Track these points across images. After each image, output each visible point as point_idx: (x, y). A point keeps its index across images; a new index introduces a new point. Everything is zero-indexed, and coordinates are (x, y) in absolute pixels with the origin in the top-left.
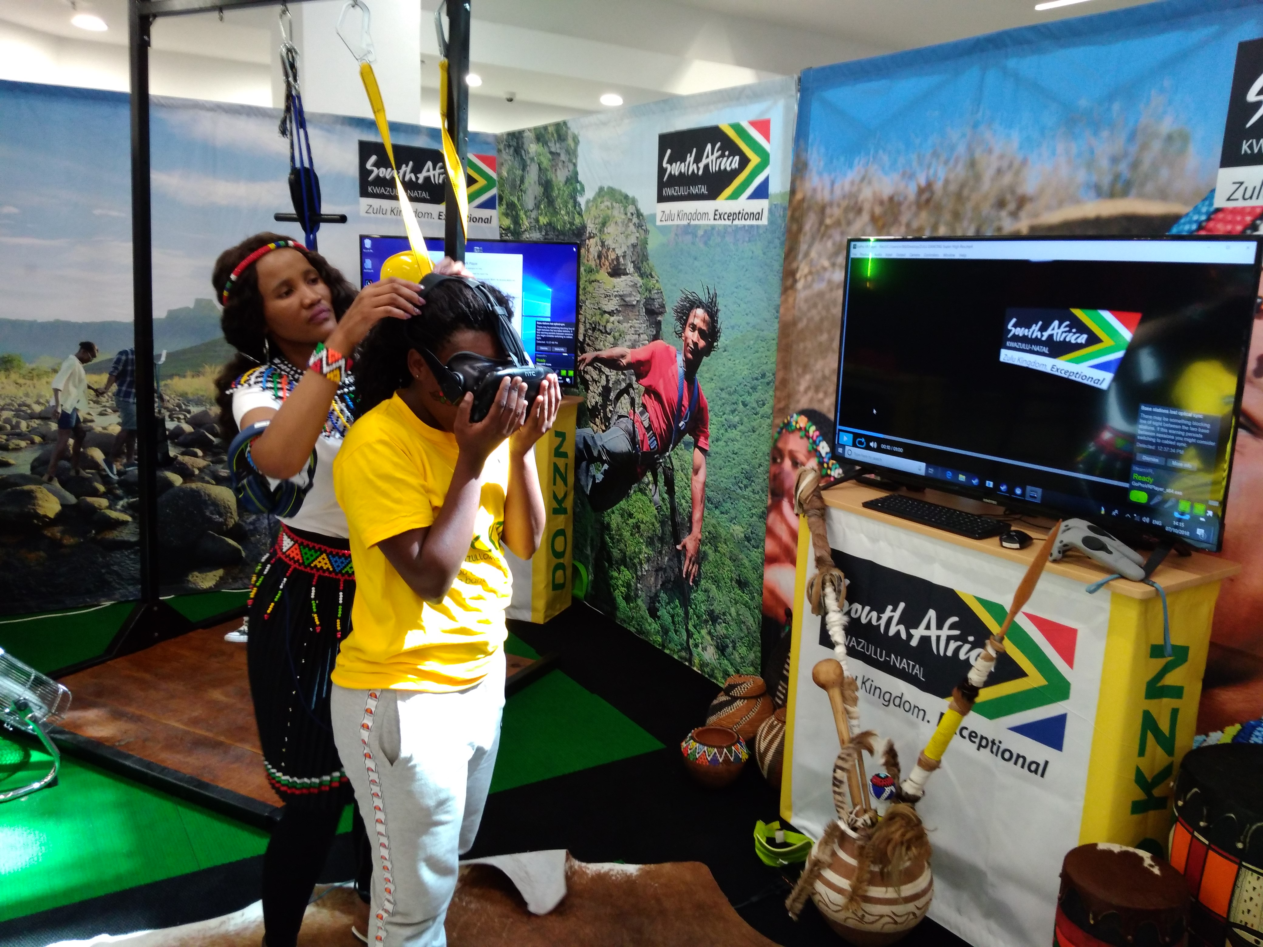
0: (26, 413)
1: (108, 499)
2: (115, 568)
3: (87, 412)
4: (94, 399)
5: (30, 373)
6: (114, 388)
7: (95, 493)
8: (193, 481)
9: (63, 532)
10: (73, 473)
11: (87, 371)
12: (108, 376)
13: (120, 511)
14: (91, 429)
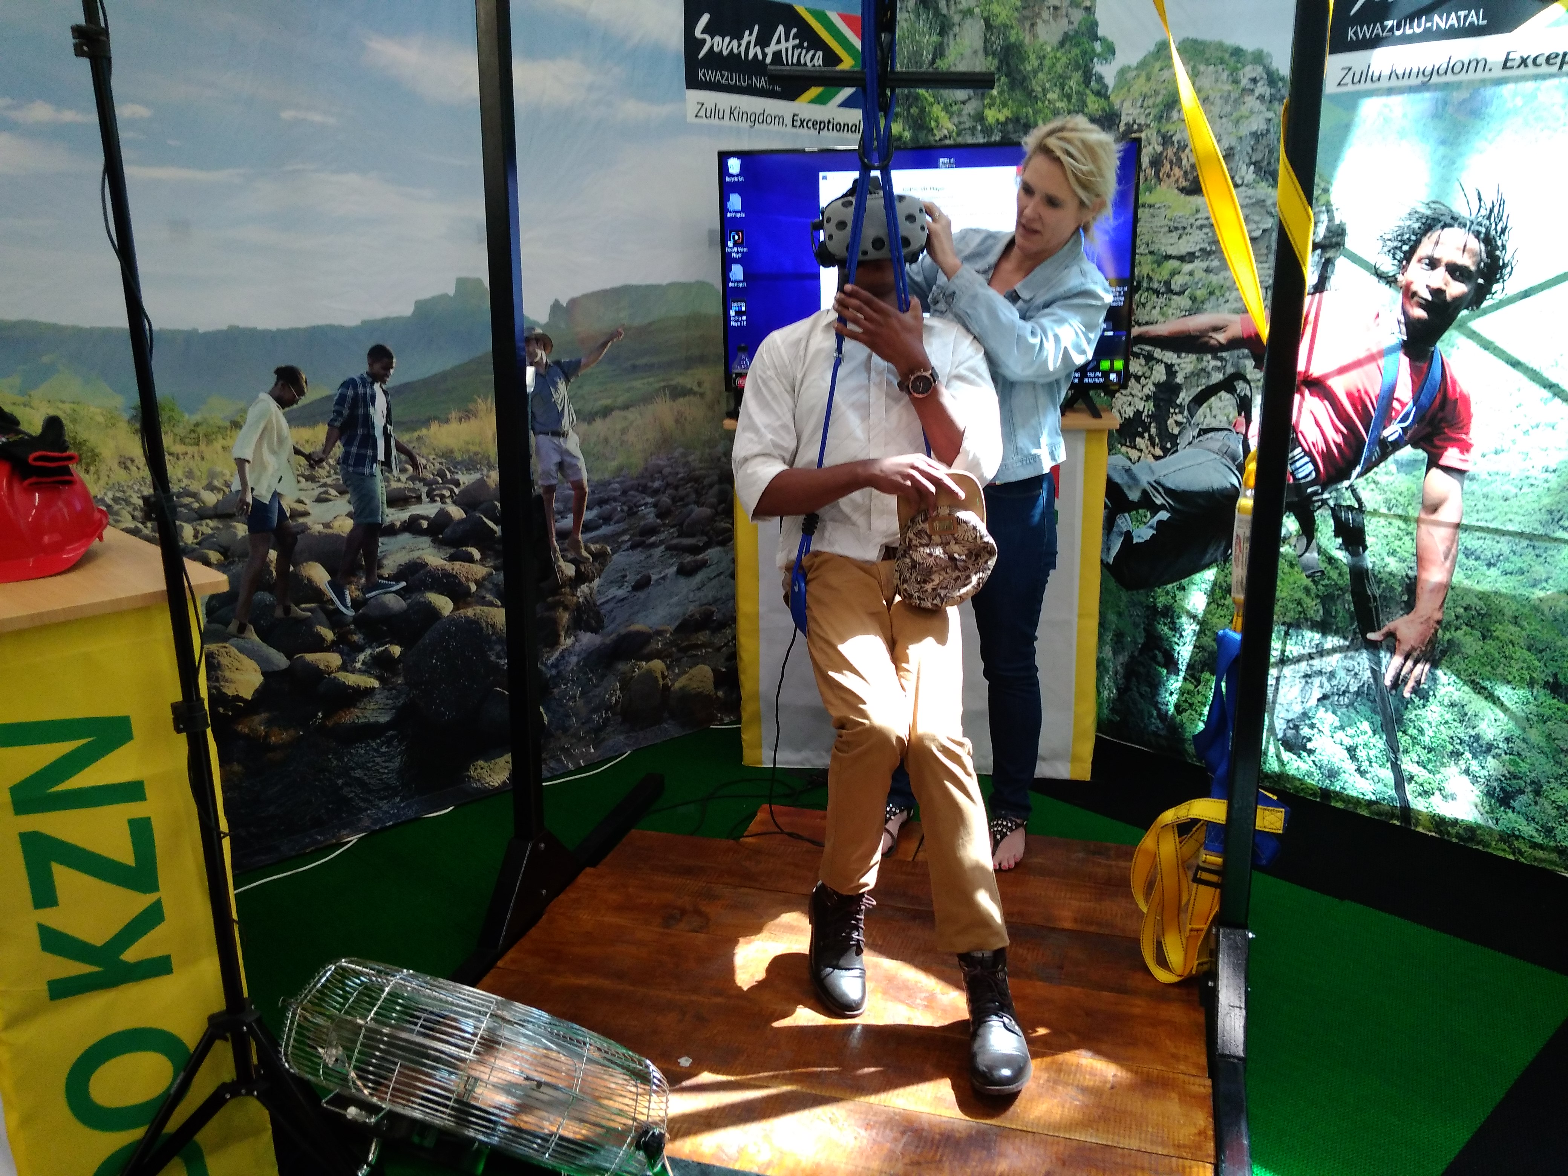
0: (194, 510)
1: (341, 653)
2: (358, 773)
3: (295, 498)
4: (307, 473)
5: (193, 431)
6: (338, 449)
7: (319, 645)
8: (468, 605)
9: (269, 723)
10: (279, 613)
11: (293, 421)
12: (327, 427)
13: (361, 671)
14: (305, 528)
